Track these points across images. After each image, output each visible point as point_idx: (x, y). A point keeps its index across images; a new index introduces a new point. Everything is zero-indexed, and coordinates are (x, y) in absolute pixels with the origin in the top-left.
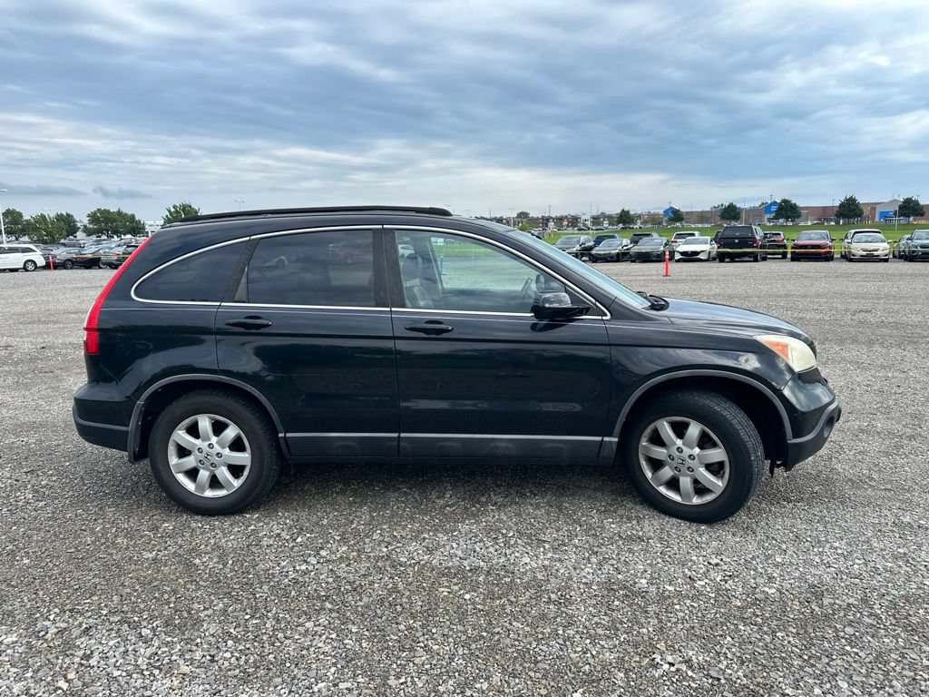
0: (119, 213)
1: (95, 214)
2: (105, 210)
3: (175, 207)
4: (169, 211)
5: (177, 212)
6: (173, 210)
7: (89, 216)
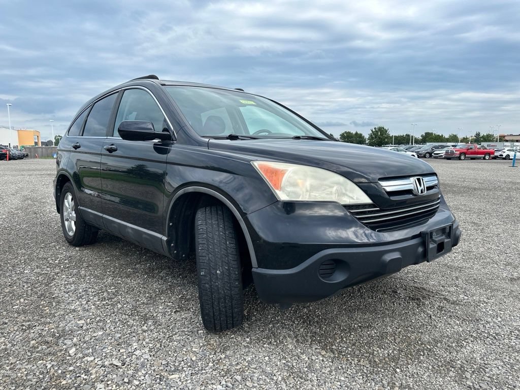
0: (356, 133)
1: (343, 134)
2: (348, 132)
3: (375, 128)
4: (372, 131)
5: (376, 131)
6: (374, 130)
7: (341, 135)
